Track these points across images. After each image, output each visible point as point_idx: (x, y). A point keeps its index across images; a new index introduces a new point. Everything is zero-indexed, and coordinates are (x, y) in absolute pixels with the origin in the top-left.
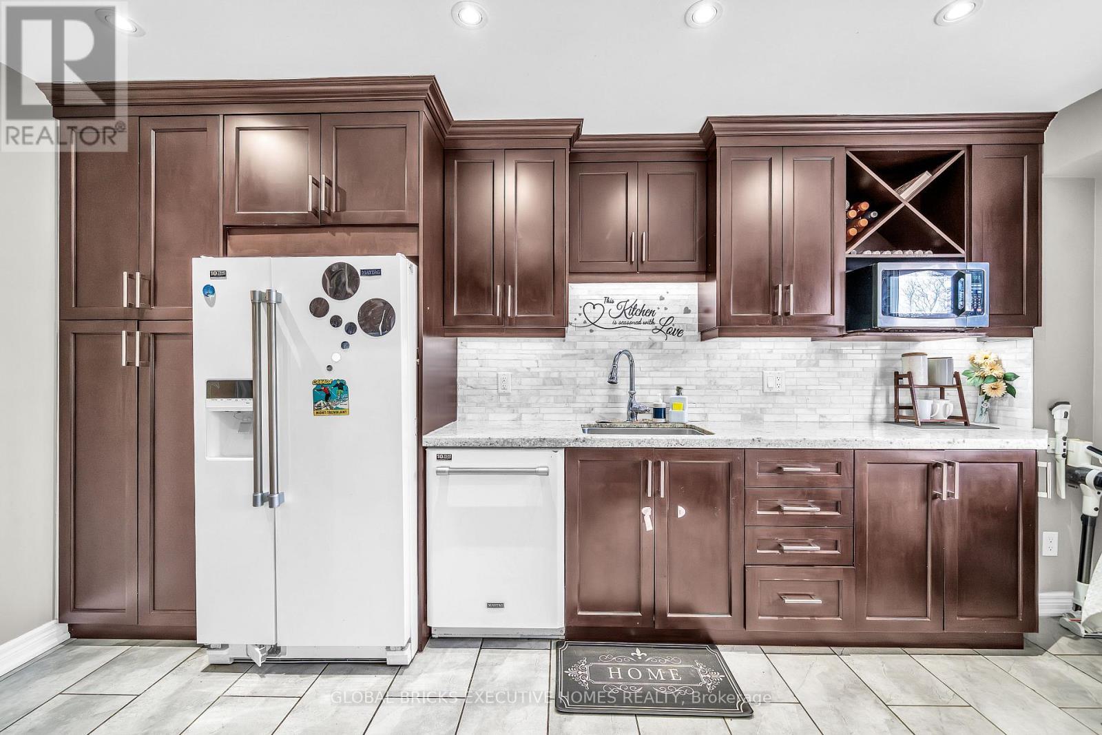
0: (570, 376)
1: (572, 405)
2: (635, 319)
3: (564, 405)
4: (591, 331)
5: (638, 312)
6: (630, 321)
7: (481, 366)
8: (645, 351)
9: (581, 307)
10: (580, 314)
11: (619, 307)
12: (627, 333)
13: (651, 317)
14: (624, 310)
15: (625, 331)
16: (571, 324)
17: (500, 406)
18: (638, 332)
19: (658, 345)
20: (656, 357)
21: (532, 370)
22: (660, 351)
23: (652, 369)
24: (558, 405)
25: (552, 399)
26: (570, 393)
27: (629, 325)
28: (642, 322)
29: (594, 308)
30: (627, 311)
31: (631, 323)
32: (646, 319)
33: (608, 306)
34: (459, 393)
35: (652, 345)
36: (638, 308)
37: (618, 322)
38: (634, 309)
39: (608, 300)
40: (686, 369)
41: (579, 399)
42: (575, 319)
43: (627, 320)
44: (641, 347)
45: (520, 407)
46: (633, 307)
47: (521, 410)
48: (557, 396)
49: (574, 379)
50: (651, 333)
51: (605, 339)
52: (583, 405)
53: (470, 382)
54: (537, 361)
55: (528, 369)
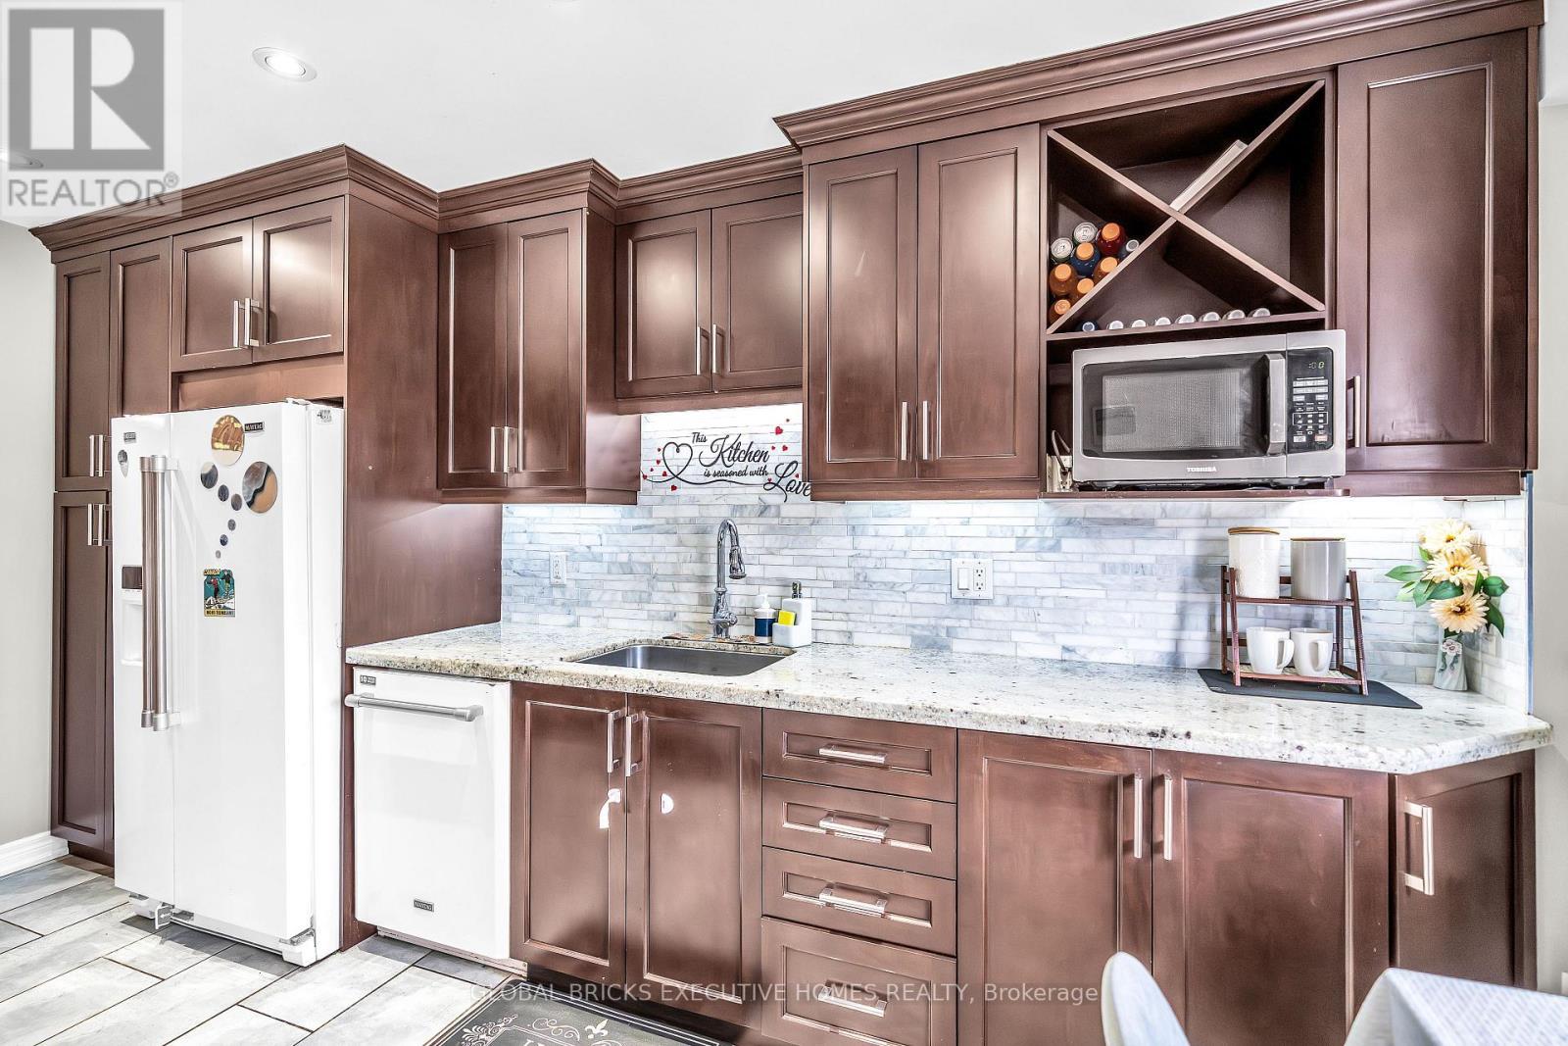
0: (644, 560)
1: (647, 606)
2: (738, 466)
3: (635, 606)
4: (674, 488)
5: (742, 455)
6: (729, 470)
7: (530, 543)
8: (753, 521)
9: (659, 450)
10: (658, 462)
11: (715, 448)
12: (725, 491)
13: (762, 464)
14: (721, 453)
15: (723, 488)
16: (645, 477)
17: (553, 603)
18: (740, 490)
19: (773, 510)
20: (772, 530)
21: (594, 549)
22: (776, 521)
23: (763, 551)
24: (627, 606)
25: (619, 597)
26: (644, 586)
27: (728, 478)
28: (748, 472)
29: (678, 451)
30: (726, 455)
31: (732, 474)
32: (754, 466)
33: (698, 448)
34: (504, 581)
35: (764, 509)
36: (742, 448)
37: (712, 473)
38: (737, 449)
39: (699, 438)
40: (818, 553)
41: (656, 597)
42: (652, 470)
43: (725, 469)
44: (746, 514)
45: (578, 605)
46: (735, 446)
47: (579, 611)
48: (626, 591)
49: (648, 565)
50: (762, 490)
51: (693, 501)
52: (662, 607)
53: (517, 566)
54: (600, 536)
55: (589, 547)
